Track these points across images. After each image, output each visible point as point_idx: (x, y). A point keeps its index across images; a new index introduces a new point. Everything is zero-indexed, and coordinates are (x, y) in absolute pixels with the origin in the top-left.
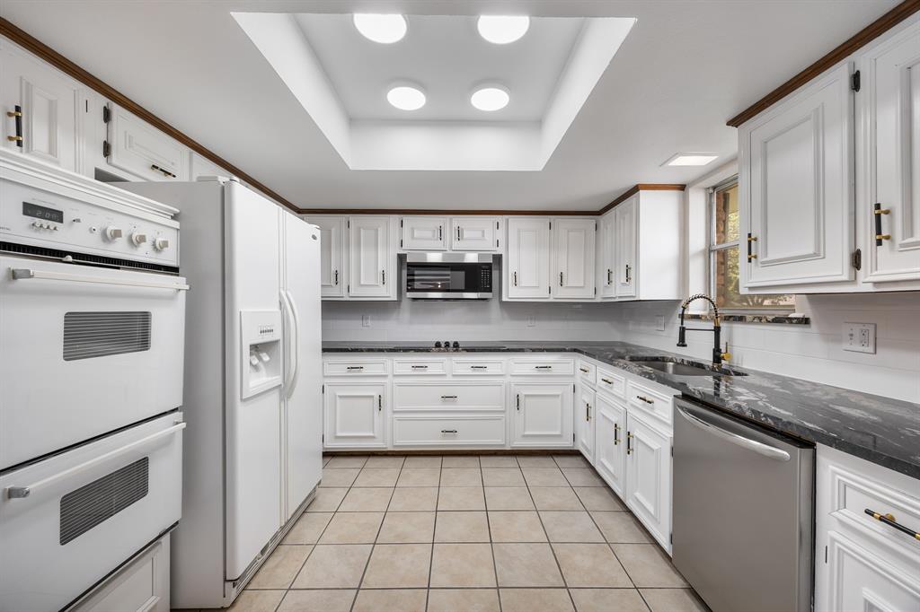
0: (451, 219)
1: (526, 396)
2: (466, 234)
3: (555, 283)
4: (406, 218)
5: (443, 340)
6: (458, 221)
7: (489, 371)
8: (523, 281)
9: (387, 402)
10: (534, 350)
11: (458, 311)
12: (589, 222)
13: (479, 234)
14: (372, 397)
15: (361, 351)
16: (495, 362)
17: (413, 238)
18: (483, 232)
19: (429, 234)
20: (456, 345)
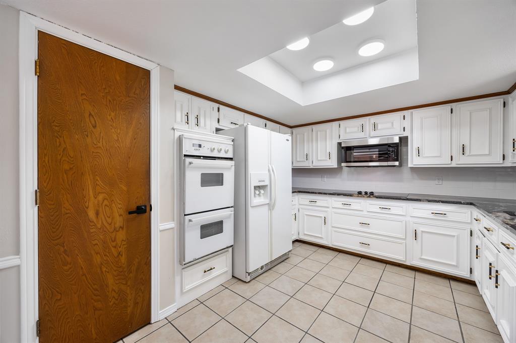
0: (370, 119)
1: (422, 232)
2: (380, 126)
3: (456, 152)
4: (342, 123)
5: (363, 190)
6: (373, 119)
7: (392, 211)
8: (425, 152)
9: (328, 221)
10: (429, 201)
11: (379, 173)
12: (499, 101)
13: (389, 125)
14: (321, 217)
15: (316, 193)
16: (397, 207)
17: (346, 132)
18: (392, 123)
19: (356, 129)
20: (372, 193)
